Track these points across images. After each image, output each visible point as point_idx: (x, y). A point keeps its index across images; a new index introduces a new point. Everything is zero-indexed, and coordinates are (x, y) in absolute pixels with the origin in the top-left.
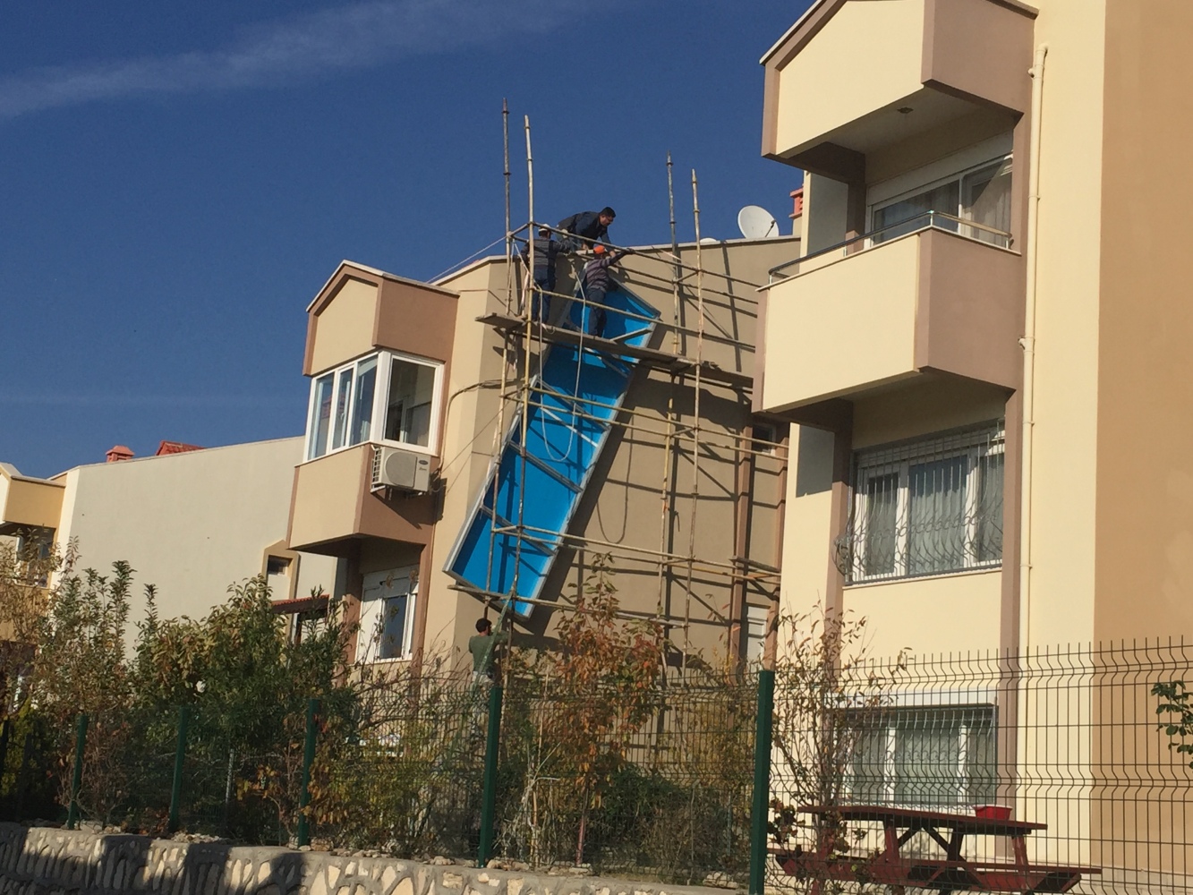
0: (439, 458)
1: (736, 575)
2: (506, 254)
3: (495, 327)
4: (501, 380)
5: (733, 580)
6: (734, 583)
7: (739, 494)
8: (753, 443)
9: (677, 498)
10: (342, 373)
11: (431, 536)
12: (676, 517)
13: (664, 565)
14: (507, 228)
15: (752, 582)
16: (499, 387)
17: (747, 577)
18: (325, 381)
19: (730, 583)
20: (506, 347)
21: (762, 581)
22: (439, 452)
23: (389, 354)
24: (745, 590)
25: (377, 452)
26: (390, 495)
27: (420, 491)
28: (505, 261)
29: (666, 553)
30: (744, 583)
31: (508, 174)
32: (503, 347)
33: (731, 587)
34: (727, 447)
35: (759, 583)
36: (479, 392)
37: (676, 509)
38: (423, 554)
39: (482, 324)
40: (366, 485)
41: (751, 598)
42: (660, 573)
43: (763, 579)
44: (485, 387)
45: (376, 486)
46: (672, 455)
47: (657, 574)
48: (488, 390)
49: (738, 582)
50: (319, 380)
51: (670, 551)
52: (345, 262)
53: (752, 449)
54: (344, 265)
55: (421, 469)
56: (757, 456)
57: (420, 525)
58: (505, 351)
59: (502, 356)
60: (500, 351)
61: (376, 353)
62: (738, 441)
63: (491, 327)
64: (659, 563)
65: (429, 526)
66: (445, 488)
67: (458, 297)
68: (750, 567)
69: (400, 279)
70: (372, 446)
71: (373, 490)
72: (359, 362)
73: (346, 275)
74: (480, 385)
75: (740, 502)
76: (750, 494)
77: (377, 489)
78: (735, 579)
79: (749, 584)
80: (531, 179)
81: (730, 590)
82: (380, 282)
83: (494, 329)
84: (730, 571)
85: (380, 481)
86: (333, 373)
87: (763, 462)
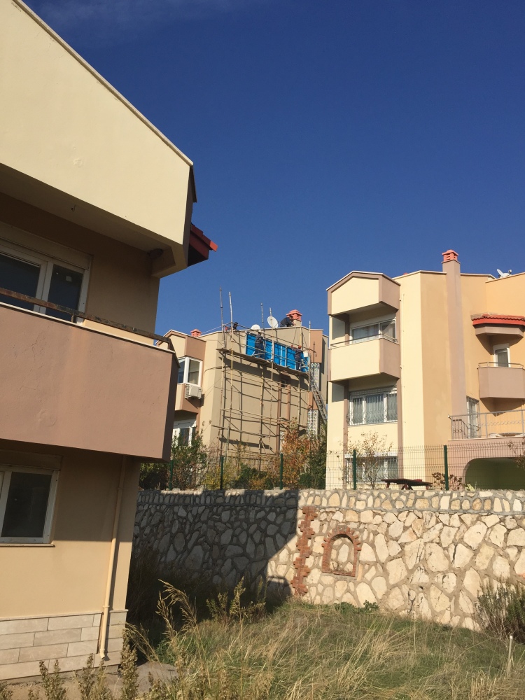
1: (278, 422)
4: (221, 366)
6: (277, 425)
9: (264, 401)
11: (200, 411)
21: (284, 424)
22: (202, 386)
23: (189, 358)
25: (187, 386)
26: (190, 399)
27: (198, 398)
29: (261, 416)
31: (222, 308)
32: (222, 357)
36: (215, 370)
37: (263, 404)
38: (197, 416)
40: (184, 396)
44: (218, 368)
46: (262, 389)
47: (259, 422)
52: (172, 330)
53: (281, 387)
55: (199, 391)
59: (221, 360)
61: (184, 357)
63: (218, 351)
64: (259, 419)
65: (199, 408)
66: (204, 397)
67: (206, 342)
68: (281, 420)
69: (191, 336)
70: (185, 384)
73: (172, 334)
75: (279, 402)
76: (281, 400)
77: (187, 397)
79: (281, 425)
82: (186, 337)
87: (283, 391)
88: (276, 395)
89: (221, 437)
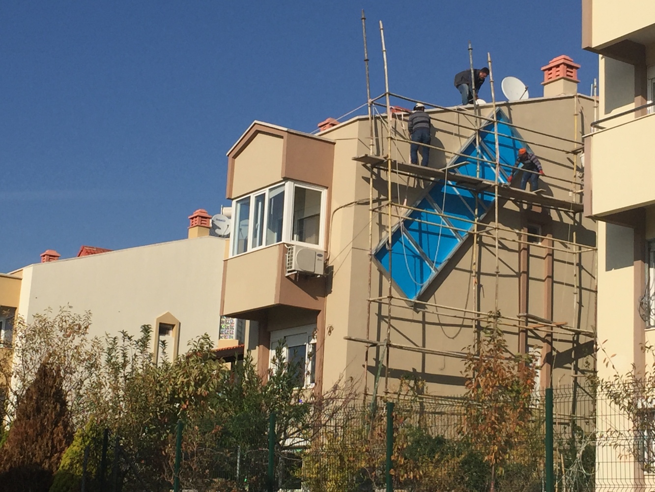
0: (326, 252)
1: (521, 326)
2: (368, 114)
3: (363, 163)
4: (369, 199)
5: (519, 329)
6: (520, 331)
7: (521, 271)
8: (529, 237)
9: (481, 276)
10: (256, 197)
11: (324, 305)
12: (481, 288)
13: (476, 320)
14: (368, 97)
15: (531, 331)
16: (368, 203)
17: (527, 327)
18: (243, 202)
19: (517, 332)
20: (372, 177)
21: (538, 330)
22: (327, 248)
23: (293, 183)
24: (527, 336)
25: (290, 249)
26: (298, 278)
27: (318, 275)
28: (368, 119)
29: (477, 312)
30: (526, 331)
31: (367, 60)
32: (369, 177)
33: (518, 334)
34: (514, 241)
35: (535, 331)
36: (355, 207)
37: (481, 283)
38: (319, 317)
39: (356, 161)
40: (283, 273)
41: (531, 341)
42: (474, 326)
43: (539, 329)
44: (359, 204)
45: (289, 272)
46: (478, 247)
47: (471, 327)
48: (360, 206)
49: (523, 331)
50: (237, 202)
51: (479, 310)
52: (256, 122)
53: (528, 241)
54: (255, 124)
55: (318, 260)
56: (530, 246)
57: (317, 297)
58: (371, 180)
59: (369, 183)
60: (368, 180)
61: (283, 183)
62: (519, 235)
63: (361, 163)
64: (473, 319)
65: (323, 298)
66: (333, 272)
67: (334, 144)
68: (529, 320)
69: (299, 133)
70: (285, 245)
71: (287, 274)
72: (269, 189)
73: (257, 130)
74: (356, 202)
75: (521, 277)
76: (527, 273)
77: (290, 274)
78: (521, 329)
79: (529, 332)
80: (386, 63)
81: (518, 336)
82: (285, 135)
83: (363, 165)
84: (517, 323)
85: (293, 269)
86: (250, 197)
87: (533, 250)
88: (513, 260)
89: (373, 363)
